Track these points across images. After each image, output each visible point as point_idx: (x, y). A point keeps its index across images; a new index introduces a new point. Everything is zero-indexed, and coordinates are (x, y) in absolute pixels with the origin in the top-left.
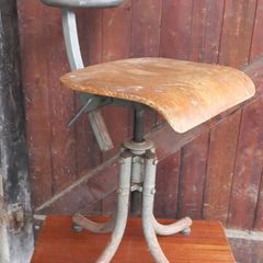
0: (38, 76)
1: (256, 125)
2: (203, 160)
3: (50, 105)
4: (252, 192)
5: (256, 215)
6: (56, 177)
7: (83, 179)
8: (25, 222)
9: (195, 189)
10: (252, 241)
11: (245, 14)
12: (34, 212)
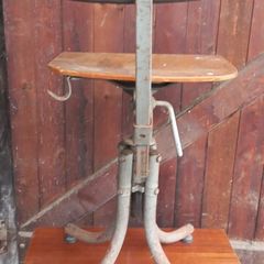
0: (24, 81)
1: (254, 128)
2: (201, 166)
3: (38, 112)
4: (252, 199)
5: (256, 224)
6: (44, 190)
7: (73, 191)
8: (9, 241)
9: (192, 198)
10: (254, 252)
11: (241, 13)
12: (18, 229)
